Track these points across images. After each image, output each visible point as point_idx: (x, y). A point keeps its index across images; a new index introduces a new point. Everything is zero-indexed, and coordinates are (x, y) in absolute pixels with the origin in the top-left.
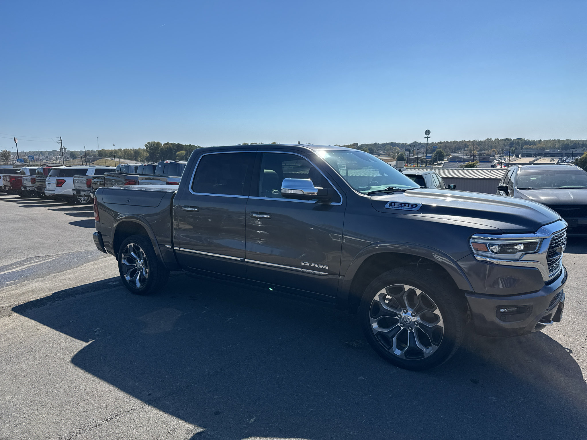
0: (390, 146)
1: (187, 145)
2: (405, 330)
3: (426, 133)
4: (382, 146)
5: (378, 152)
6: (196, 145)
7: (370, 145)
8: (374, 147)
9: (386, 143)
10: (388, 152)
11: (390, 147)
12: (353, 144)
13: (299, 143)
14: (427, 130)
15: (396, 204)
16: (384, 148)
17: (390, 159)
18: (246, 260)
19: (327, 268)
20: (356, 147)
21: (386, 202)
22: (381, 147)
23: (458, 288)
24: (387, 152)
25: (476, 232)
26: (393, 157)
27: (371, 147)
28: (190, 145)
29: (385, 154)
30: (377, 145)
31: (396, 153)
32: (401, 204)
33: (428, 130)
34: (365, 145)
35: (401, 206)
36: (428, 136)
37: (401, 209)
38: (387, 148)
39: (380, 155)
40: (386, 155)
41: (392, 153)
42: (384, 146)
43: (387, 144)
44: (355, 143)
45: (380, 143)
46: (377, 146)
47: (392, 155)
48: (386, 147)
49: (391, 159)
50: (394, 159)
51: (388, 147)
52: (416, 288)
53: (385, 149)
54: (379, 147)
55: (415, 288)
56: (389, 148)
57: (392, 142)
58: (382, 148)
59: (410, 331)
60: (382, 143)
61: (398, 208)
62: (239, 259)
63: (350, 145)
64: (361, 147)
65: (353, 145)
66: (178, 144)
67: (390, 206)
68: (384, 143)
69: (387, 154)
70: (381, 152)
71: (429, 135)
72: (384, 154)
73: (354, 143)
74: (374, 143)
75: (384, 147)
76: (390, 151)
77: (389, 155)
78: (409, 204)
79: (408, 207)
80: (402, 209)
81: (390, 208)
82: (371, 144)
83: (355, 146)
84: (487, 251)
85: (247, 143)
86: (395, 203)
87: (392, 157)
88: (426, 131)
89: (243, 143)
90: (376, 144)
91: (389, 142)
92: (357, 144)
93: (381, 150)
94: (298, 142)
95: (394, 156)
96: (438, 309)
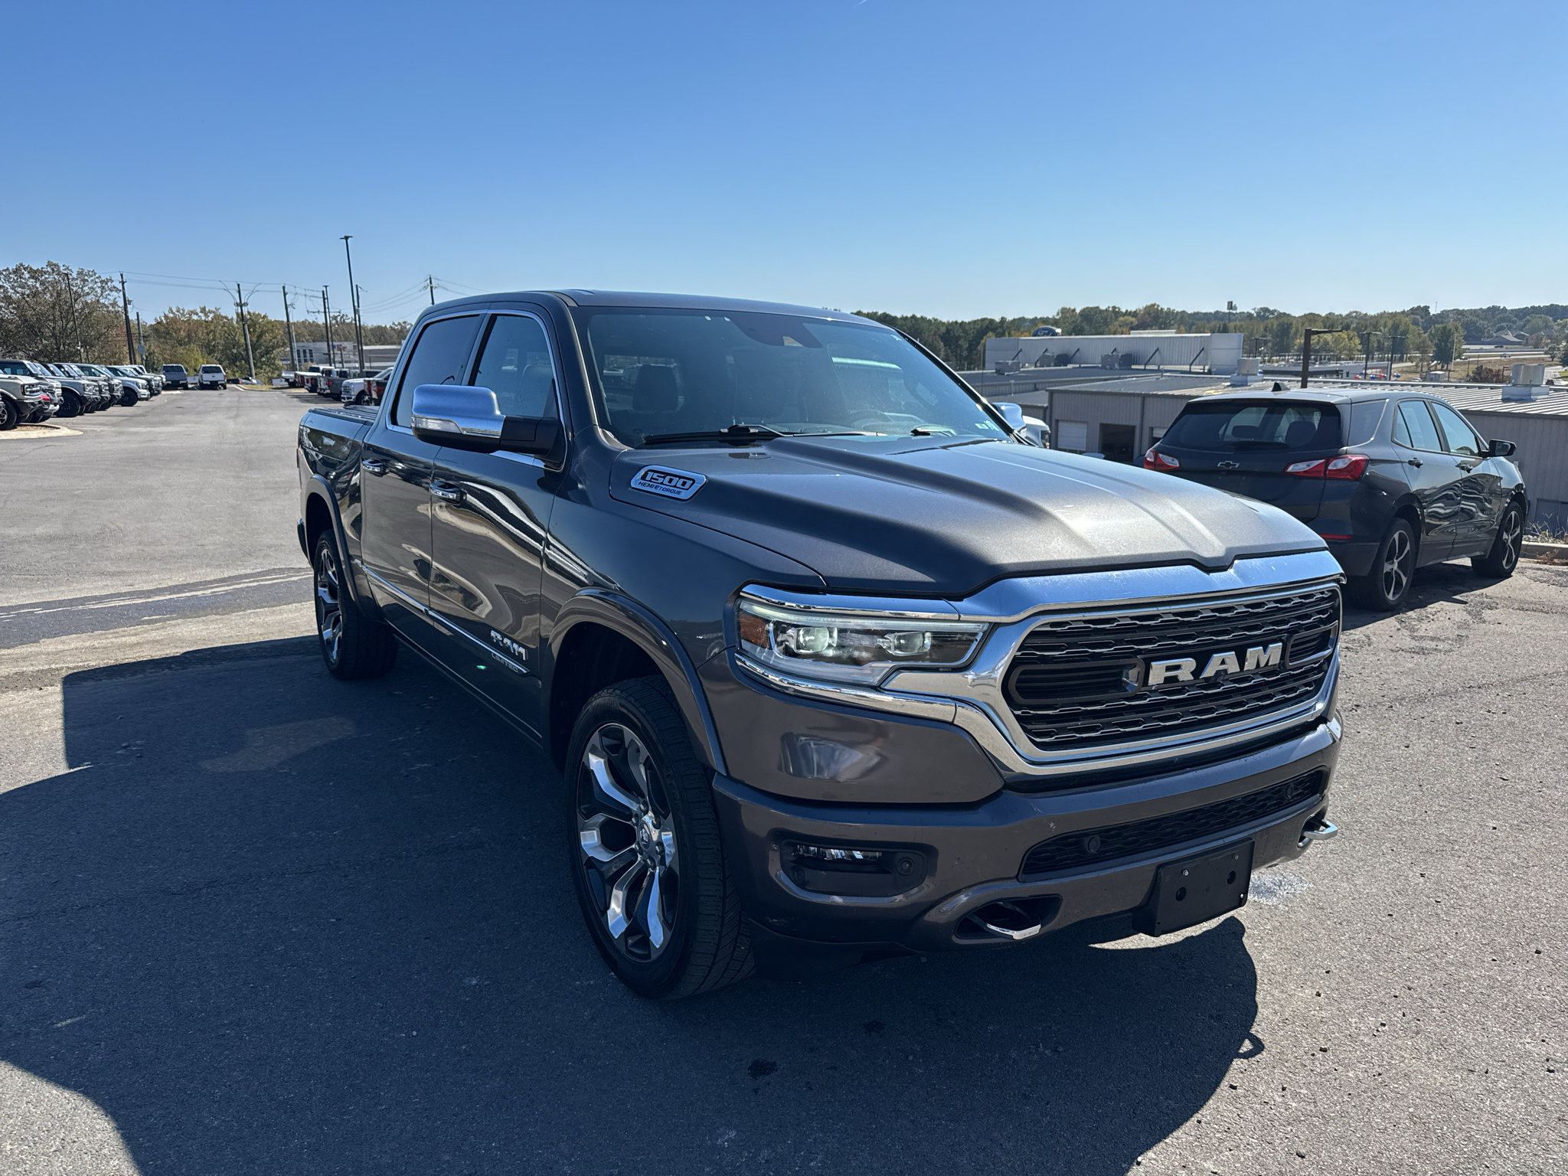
0: (1542, 316)
1: (907, 317)
4: (1515, 316)
5: (1497, 337)
6: (929, 317)
7: (1473, 312)
8: (1485, 319)
9: (1533, 307)
10: (1534, 336)
11: (1546, 322)
12: (1412, 309)
13: (1231, 305)
16: (1521, 323)
17: (1539, 359)
22: (1509, 321)
24: (1531, 334)
26: (1551, 352)
27: (1475, 319)
28: (914, 317)
29: (1524, 341)
30: (1497, 312)
31: (1563, 339)
34: (1458, 312)
38: (1534, 321)
39: (1505, 346)
40: (1527, 344)
41: (1549, 341)
42: (1524, 316)
43: (1535, 310)
44: (1419, 307)
45: (1508, 308)
46: (1498, 317)
47: (1547, 345)
48: (1529, 321)
49: (1543, 359)
50: (1553, 357)
51: (1537, 321)
53: (1525, 326)
54: (1503, 320)
56: (1540, 323)
58: (1514, 322)
60: (1517, 308)
63: (1403, 312)
64: (1440, 320)
65: (1412, 313)
66: (884, 313)
69: (1530, 342)
70: (1510, 337)
72: (1519, 343)
73: (1416, 306)
75: (1521, 319)
76: (1542, 333)
77: (1536, 346)
82: (1475, 310)
83: (1418, 317)
85: (1072, 308)
87: (1546, 353)
89: (1060, 308)
90: (1494, 310)
91: (1543, 302)
92: (1426, 308)
93: (1510, 328)
94: (1229, 303)
95: (1553, 349)
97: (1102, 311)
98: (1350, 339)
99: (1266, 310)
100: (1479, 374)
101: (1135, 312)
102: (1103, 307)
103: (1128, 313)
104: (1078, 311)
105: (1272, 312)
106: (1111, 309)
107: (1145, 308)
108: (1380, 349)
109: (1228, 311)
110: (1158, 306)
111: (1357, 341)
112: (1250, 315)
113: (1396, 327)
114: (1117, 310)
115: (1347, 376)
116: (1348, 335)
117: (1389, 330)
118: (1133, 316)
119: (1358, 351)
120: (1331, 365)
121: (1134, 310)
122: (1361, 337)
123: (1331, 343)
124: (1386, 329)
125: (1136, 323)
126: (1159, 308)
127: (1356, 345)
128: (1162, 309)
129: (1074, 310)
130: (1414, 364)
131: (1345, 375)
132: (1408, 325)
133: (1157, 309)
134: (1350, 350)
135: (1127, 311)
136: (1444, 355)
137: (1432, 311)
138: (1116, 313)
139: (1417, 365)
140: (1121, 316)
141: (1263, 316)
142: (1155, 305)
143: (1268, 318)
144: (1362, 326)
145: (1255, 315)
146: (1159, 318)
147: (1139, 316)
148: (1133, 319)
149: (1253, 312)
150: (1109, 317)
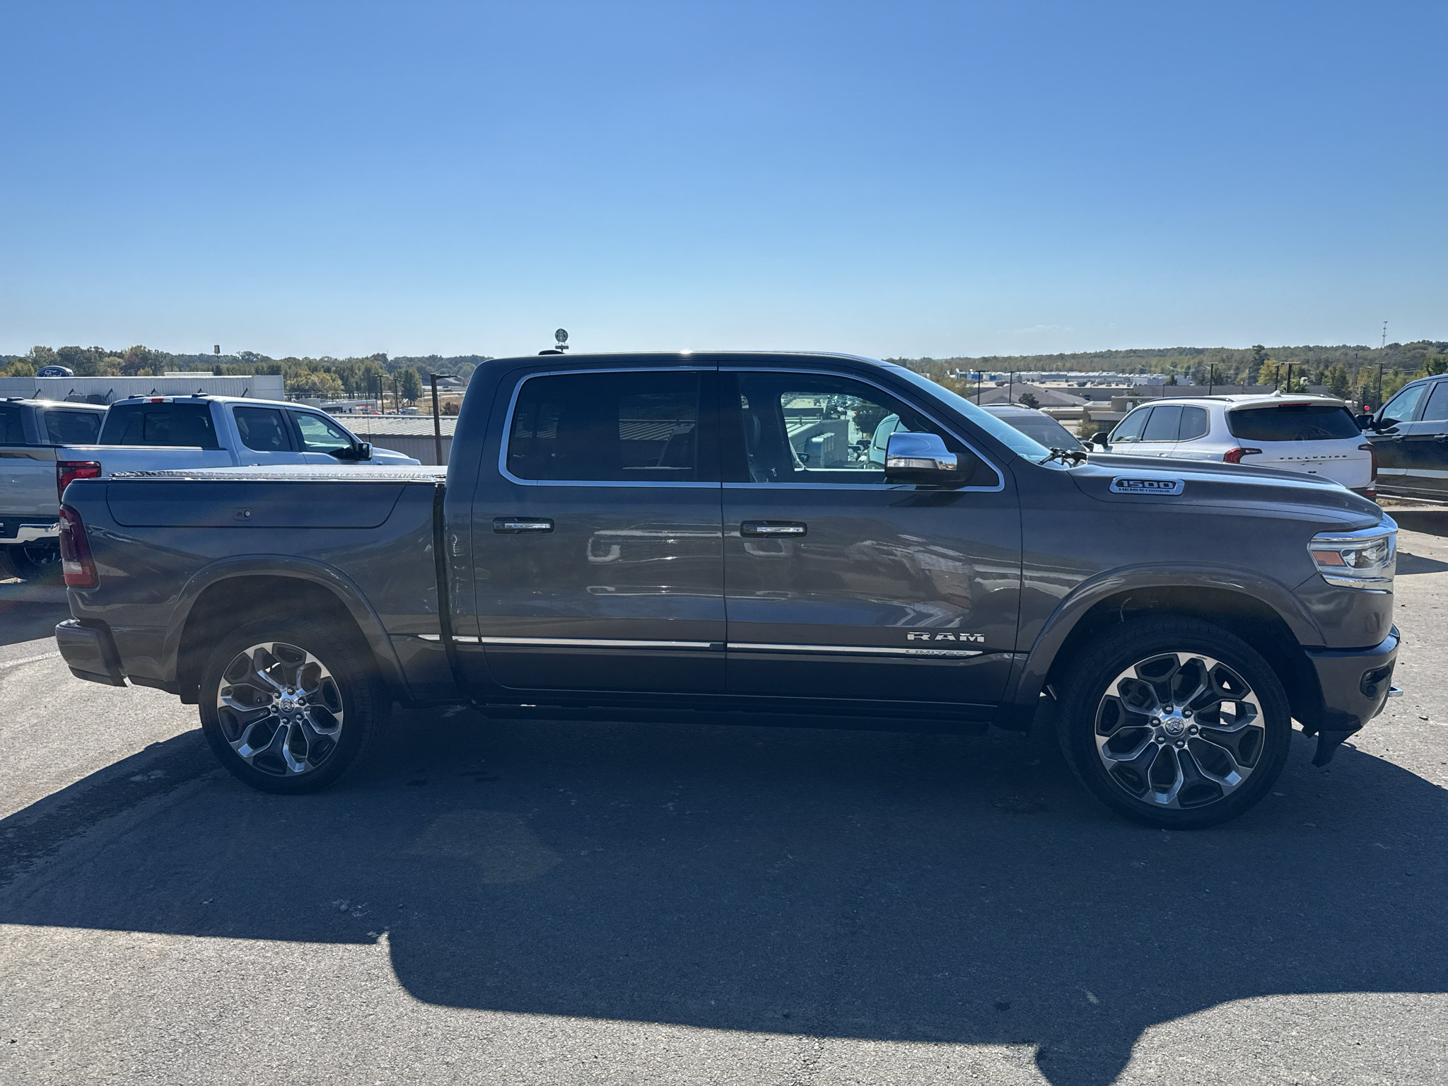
0: (470, 363)
2: (1167, 750)
3: (557, 336)
4: (450, 364)
7: (421, 359)
8: (430, 365)
9: (461, 357)
12: (373, 356)
13: (217, 349)
14: (559, 330)
15: (1131, 483)
16: (456, 369)
18: (729, 645)
19: (981, 639)
20: (383, 365)
21: (1109, 480)
22: (447, 367)
23: (1297, 641)
24: (465, 378)
25: (1321, 530)
27: (424, 365)
29: (462, 383)
30: (436, 361)
32: (1143, 481)
33: (562, 330)
34: (407, 359)
35: (1144, 487)
36: (563, 344)
37: (1145, 492)
38: (464, 368)
39: (449, 387)
43: (463, 359)
44: (378, 354)
45: (444, 357)
46: (438, 364)
48: (461, 368)
52: (1205, 657)
53: (459, 371)
54: (443, 366)
55: (1202, 656)
56: (469, 369)
57: (476, 354)
58: (450, 368)
59: (1178, 750)
60: (449, 357)
61: (1139, 492)
62: (707, 645)
63: (368, 358)
64: (397, 365)
65: (375, 359)
67: (1122, 488)
68: (453, 356)
70: (451, 380)
71: (564, 341)
72: (459, 385)
73: (374, 354)
74: (430, 356)
75: (455, 366)
78: (1158, 482)
79: (1159, 487)
80: (1148, 492)
81: (1122, 491)
83: (381, 362)
84: (1343, 564)
85: (48, 347)
86: (1128, 480)
88: (557, 332)
89: (33, 347)
90: (434, 358)
91: (468, 354)
92: (384, 356)
93: (449, 373)
94: (215, 346)
96: (1252, 692)
97: (83, 352)
98: (334, 380)
99: (250, 354)
100: (449, 409)
101: (121, 353)
102: (84, 348)
103: (112, 354)
104: (55, 350)
105: (256, 356)
106: (93, 349)
107: (131, 350)
108: (358, 389)
109: (214, 354)
110: (144, 347)
111: (340, 382)
112: (235, 358)
113: (368, 370)
114: (100, 350)
115: (351, 412)
116: (331, 377)
117: (363, 373)
118: (119, 357)
119: (342, 390)
120: (329, 403)
121: (119, 351)
122: (342, 378)
123: (318, 384)
124: (361, 372)
125: (124, 364)
126: (147, 350)
127: (339, 386)
128: (149, 350)
129: (50, 350)
130: (389, 401)
131: (348, 411)
132: (377, 369)
133: (145, 351)
134: (336, 390)
135: (111, 352)
136: (412, 394)
137: (390, 358)
138: (100, 354)
139: (391, 403)
140: (105, 357)
141: (248, 359)
142: (141, 346)
143: (252, 361)
144: (341, 369)
145: (240, 358)
146: (148, 360)
147: (126, 357)
148: (120, 360)
149: (238, 356)
150: (93, 357)
